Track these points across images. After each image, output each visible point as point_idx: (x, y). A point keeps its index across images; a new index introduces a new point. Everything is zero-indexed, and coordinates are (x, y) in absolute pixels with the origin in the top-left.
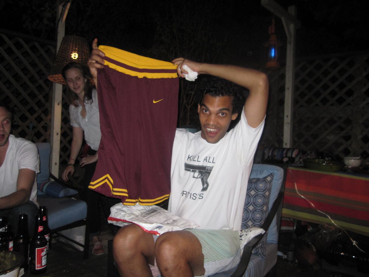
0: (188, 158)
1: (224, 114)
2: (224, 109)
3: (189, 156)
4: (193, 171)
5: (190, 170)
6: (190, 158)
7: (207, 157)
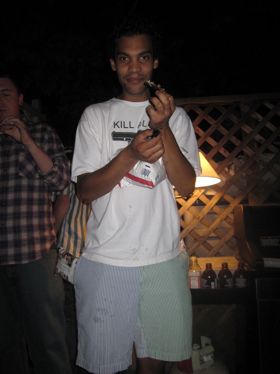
0: (115, 125)
1: (146, 57)
2: (144, 53)
3: (114, 122)
4: (126, 140)
5: (123, 140)
6: (116, 124)
7: (140, 122)
